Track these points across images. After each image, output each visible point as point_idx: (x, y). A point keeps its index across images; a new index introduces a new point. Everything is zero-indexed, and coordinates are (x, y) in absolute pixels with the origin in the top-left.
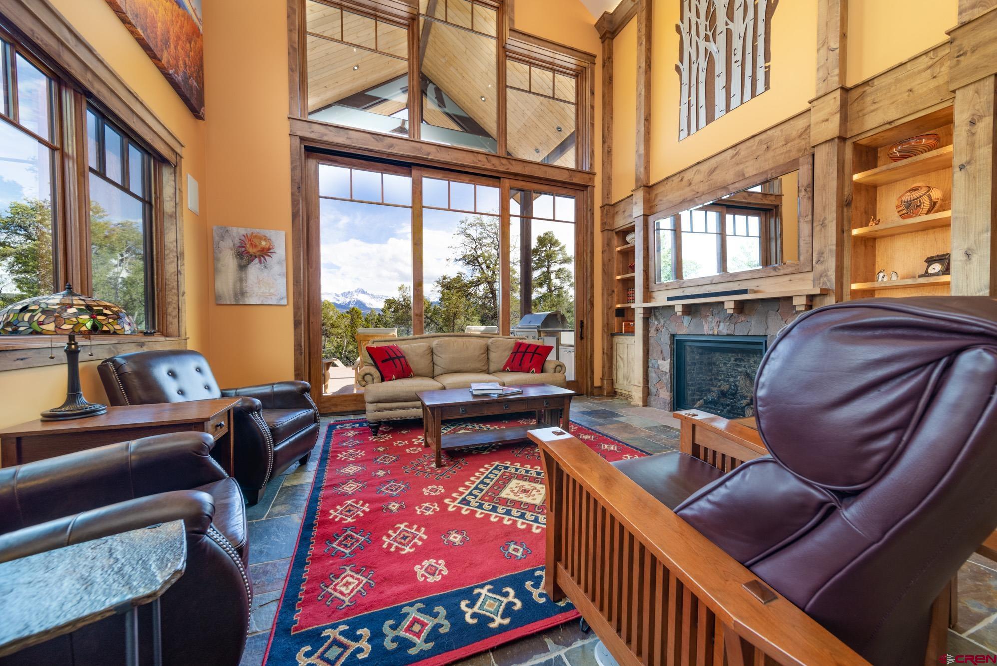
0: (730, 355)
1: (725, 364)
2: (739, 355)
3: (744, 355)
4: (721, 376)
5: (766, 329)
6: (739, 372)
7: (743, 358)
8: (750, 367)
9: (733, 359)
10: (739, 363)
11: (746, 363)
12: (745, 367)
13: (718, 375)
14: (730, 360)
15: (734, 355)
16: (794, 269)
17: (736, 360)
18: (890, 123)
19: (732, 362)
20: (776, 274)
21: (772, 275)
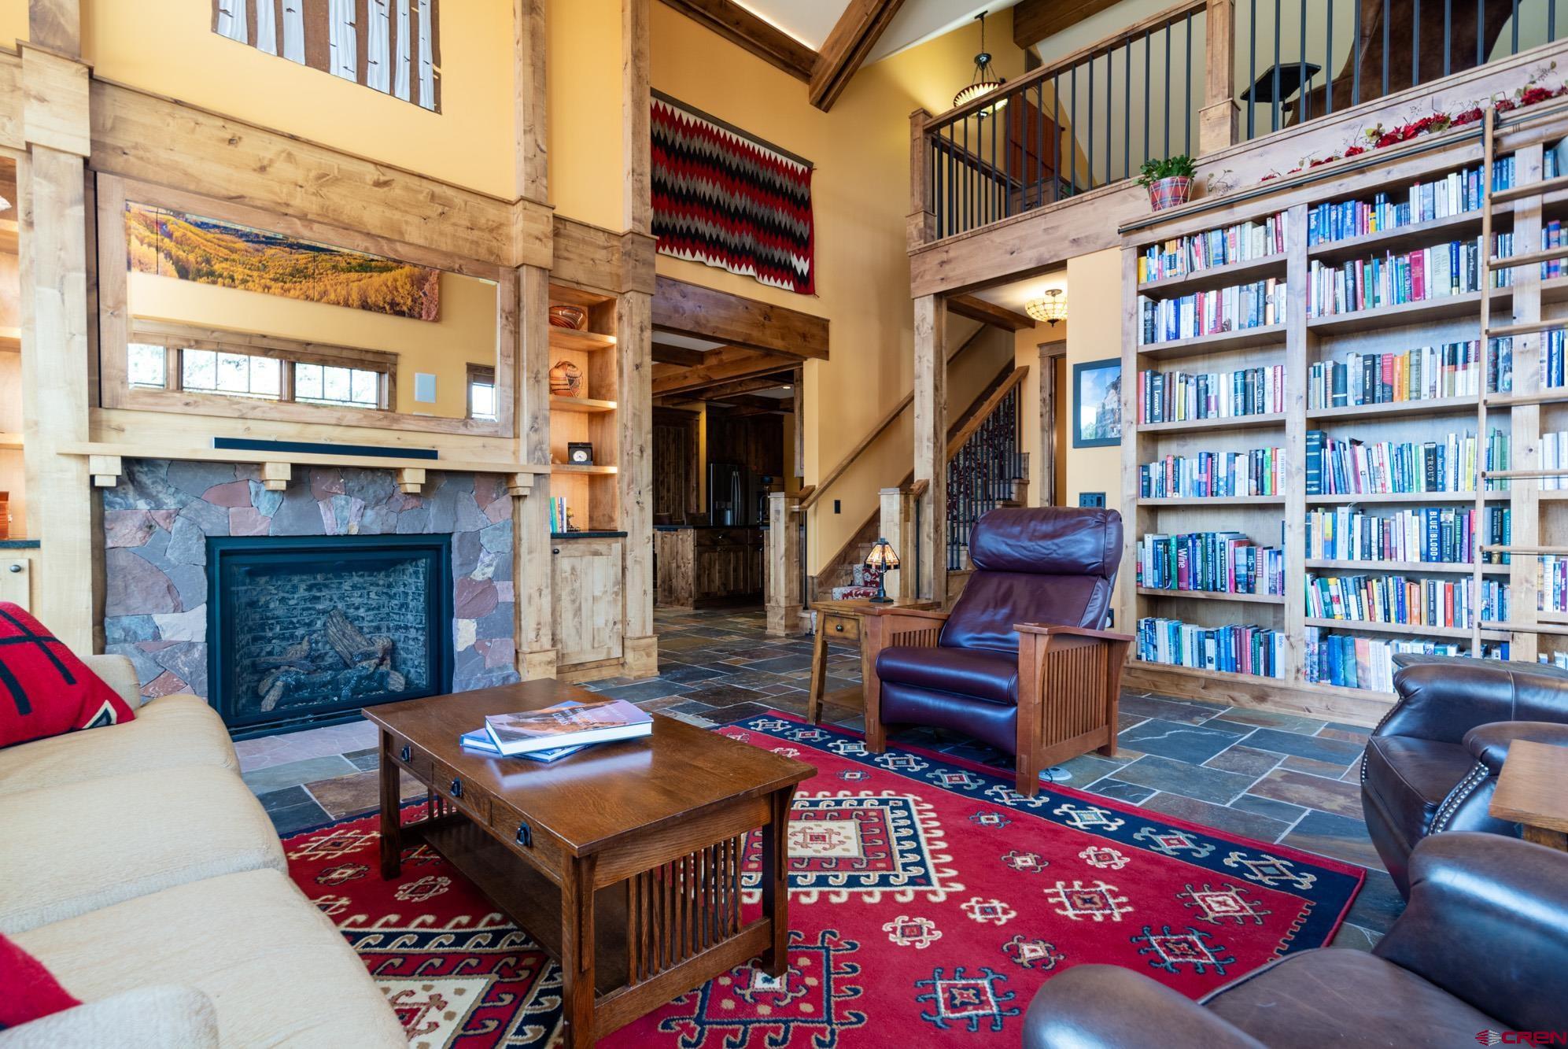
0: (296, 579)
1: (283, 600)
2: (319, 577)
3: (330, 576)
4: (271, 629)
5: (455, 522)
6: (319, 612)
7: (327, 582)
8: (342, 598)
9: (303, 586)
10: (318, 594)
11: (334, 591)
12: (331, 600)
13: (264, 630)
14: (295, 588)
15: (305, 577)
16: (492, 430)
17: (310, 588)
18: (578, 283)
19: (302, 592)
20: (467, 432)
21: (460, 432)
